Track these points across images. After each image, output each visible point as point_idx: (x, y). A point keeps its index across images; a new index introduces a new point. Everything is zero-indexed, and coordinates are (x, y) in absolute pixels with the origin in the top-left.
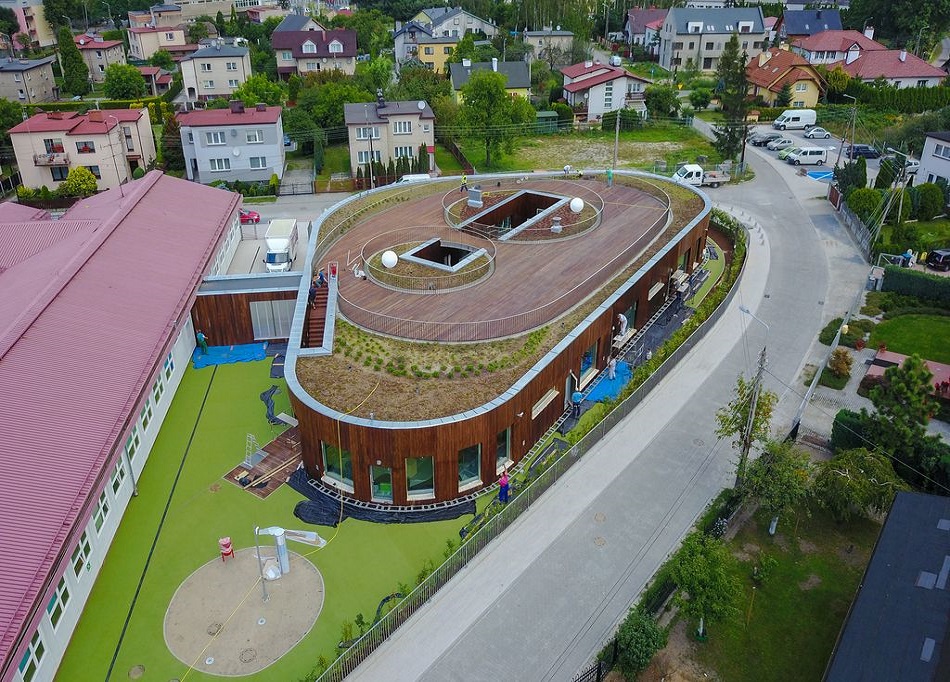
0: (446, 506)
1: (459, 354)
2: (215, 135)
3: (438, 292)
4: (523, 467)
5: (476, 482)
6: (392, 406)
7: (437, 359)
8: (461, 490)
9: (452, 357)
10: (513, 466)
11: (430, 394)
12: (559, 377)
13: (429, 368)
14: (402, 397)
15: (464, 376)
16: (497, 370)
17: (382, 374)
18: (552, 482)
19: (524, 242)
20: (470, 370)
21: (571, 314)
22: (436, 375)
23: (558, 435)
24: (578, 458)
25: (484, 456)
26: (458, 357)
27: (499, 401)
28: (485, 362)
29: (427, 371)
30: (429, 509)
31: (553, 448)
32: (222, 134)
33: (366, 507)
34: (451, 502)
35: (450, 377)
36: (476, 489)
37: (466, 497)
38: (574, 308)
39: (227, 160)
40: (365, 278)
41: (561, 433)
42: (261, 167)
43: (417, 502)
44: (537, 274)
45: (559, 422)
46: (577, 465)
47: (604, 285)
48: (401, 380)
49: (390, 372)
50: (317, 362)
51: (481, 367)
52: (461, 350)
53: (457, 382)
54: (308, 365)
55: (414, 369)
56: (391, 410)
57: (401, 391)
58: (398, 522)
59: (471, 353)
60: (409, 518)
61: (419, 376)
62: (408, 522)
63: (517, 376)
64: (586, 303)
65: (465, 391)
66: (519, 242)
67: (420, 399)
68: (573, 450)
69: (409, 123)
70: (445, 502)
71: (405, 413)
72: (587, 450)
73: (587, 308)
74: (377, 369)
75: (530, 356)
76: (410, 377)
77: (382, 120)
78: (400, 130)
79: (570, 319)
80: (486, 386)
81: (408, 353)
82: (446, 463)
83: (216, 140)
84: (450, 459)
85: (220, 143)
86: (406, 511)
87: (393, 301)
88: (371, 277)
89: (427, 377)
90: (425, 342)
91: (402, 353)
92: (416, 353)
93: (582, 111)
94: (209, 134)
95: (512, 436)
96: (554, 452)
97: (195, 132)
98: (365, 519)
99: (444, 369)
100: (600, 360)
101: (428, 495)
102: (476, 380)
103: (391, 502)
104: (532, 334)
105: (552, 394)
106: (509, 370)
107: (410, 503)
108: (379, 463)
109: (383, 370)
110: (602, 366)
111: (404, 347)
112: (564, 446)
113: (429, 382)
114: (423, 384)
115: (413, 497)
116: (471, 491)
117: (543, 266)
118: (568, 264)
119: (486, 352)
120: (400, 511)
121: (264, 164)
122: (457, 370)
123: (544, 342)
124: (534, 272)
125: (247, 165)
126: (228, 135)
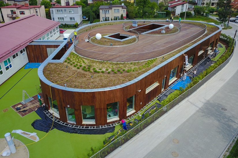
0: (100, 128)
1: (116, 66)
2: (60, 11)
3: (114, 46)
4: (140, 114)
5: (117, 118)
6: (79, 82)
7: (105, 67)
8: (108, 121)
9: (112, 66)
10: (135, 112)
11: (97, 79)
12: (160, 77)
13: (100, 69)
14: (84, 79)
15: (116, 73)
16: (131, 72)
17: (80, 70)
18: (152, 122)
19: (150, 35)
20: (119, 71)
21: (167, 55)
22: (103, 72)
23: (158, 102)
24: (166, 112)
25: (120, 107)
26: (114, 67)
27: (128, 84)
28: (126, 69)
29: (100, 71)
30: (92, 128)
31: (155, 107)
32: (62, 10)
33: (64, 125)
34: (103, 126)
35: (109, 73)
36: (116, 121)
37: (111, 124)
38: (168, 53)
39: (63, 18)
40: (88, 42)
41: (159, 101)
42: (73, 21)
43: (87, 125)
44: (154, 43)
45: (159, 96)
46: (165, 115)
47: (181, 47)
48: (87, 73)
49: (83, 69)
50: (55, 65)
51: (124, 70)
52: (117, 64)
53: (112, 75)
54: (51, 66)
55: (94, 69)
56: (77, 84)
57: (85, 77)
58: (76, 133)
59: (121, 65)
60: (82, 132)
61: (96, 72)
62: (81, 134)
63: (139, 74)
64: (174, 52)
65: (114, 79)
66: (149, 35)
67: (92, 80)
68: (164, 108)
69: (119, 9)
70: (100, 126)
71: (83, 85)
72: (170, 109)
73: (174, 53)
74: (78, 68)
75: (147, 68)
76: (91, 72)
77: (110, 8)
78: (116, 12)
79: (167, 57)
80: (124, 77)
81: (94, 64)
82: (101, 109)
83: (60, 12)
84: (102, 107)
85: (61, 13)
86: (81, 128)
87: (96, 48)
88: (90, 42)
89: (98, 72)
90: (103, 61)
91: (92, 64)
92: (98, 64)
93: (174, 13)
94: (58, 10)
95: (135, 100)
96: (155, 108)
97: (54, 9)
98: (62, 130)
99: (107, 70)
100: (178, 74)
101: (92, 122)
102: (121, 75)
103: (75, 123)
104: (149, 60)
105: (156, 85)
106: (136, 72)
107: (84, 125)
108: (68, 106)
109: (81, 69)
110: (179, 77)
111: (93, 62)
112: (159, 106)
113: (99, 74)
114: (96, 75)
115: (85, 122)
116: (114, 122)
117: (157, 41)
118: (167, 41)
119: (127, 65)
120: (78, 128)
121: (74, 20)
122: (113, 71)
123: (154, 63)
124: (154, 42)
125: (69, 20)
126: (63, 11)
